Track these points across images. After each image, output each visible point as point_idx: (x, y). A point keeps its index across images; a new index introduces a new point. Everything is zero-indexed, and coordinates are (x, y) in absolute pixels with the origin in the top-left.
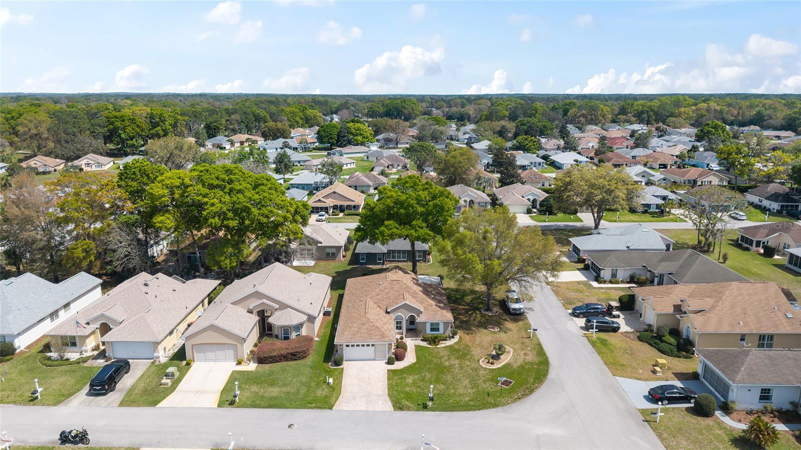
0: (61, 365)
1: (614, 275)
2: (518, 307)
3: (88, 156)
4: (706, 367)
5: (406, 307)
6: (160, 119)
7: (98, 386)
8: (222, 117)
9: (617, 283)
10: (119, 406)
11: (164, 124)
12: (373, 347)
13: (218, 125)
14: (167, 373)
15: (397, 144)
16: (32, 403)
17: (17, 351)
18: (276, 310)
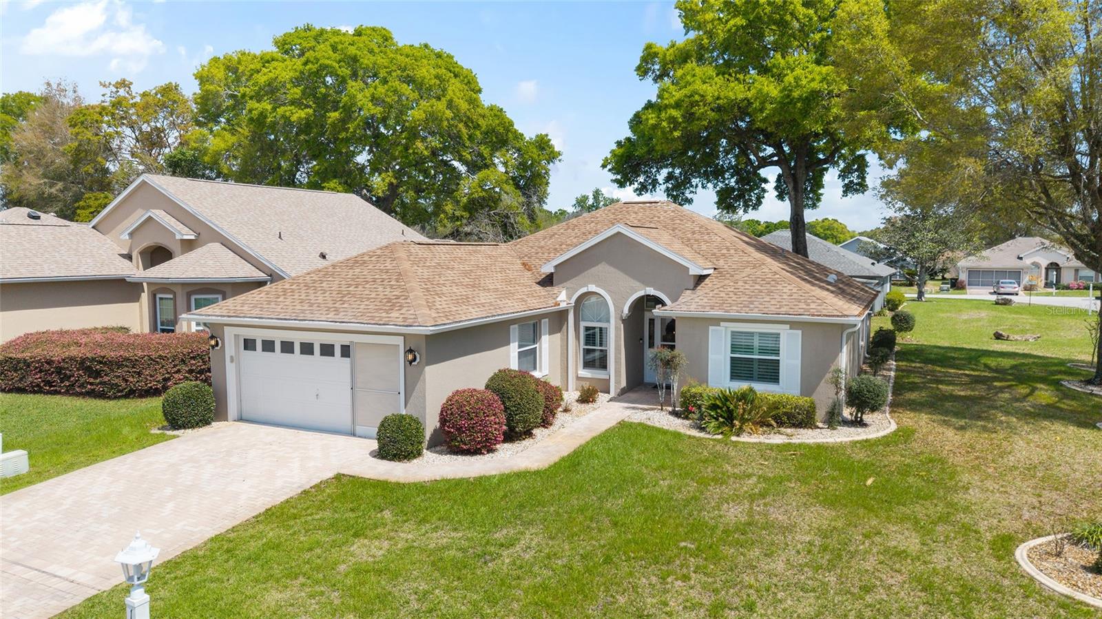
12: (345, 363)
18: (186, 247)
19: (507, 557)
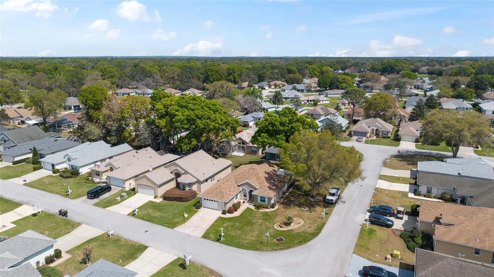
0: (89, 183)
1: (429, 191)
2: (330, 199)
3: (190, 89)
5: (248, 184)
6: (232, 71)
7: (90, 194)
8: (267, 71)
9: (430, 197)
10: (93, 205)
11: (235, 74)
12: (217, 203)
13: (265, 76)
14: (121, 195)
15: (372, 90)
16: (66, 196)
17: (81, 174)
18: (183, 174)
19: (236, 225)
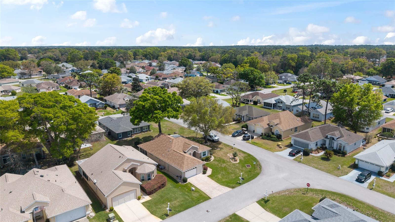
4: (295, 141)
5: (192, 148)
12: (196, 169)
18: (139, 166)
